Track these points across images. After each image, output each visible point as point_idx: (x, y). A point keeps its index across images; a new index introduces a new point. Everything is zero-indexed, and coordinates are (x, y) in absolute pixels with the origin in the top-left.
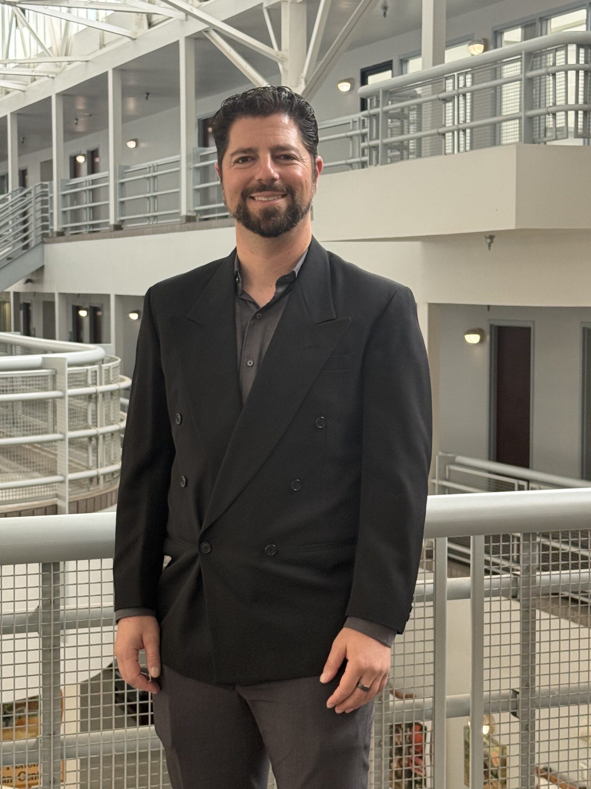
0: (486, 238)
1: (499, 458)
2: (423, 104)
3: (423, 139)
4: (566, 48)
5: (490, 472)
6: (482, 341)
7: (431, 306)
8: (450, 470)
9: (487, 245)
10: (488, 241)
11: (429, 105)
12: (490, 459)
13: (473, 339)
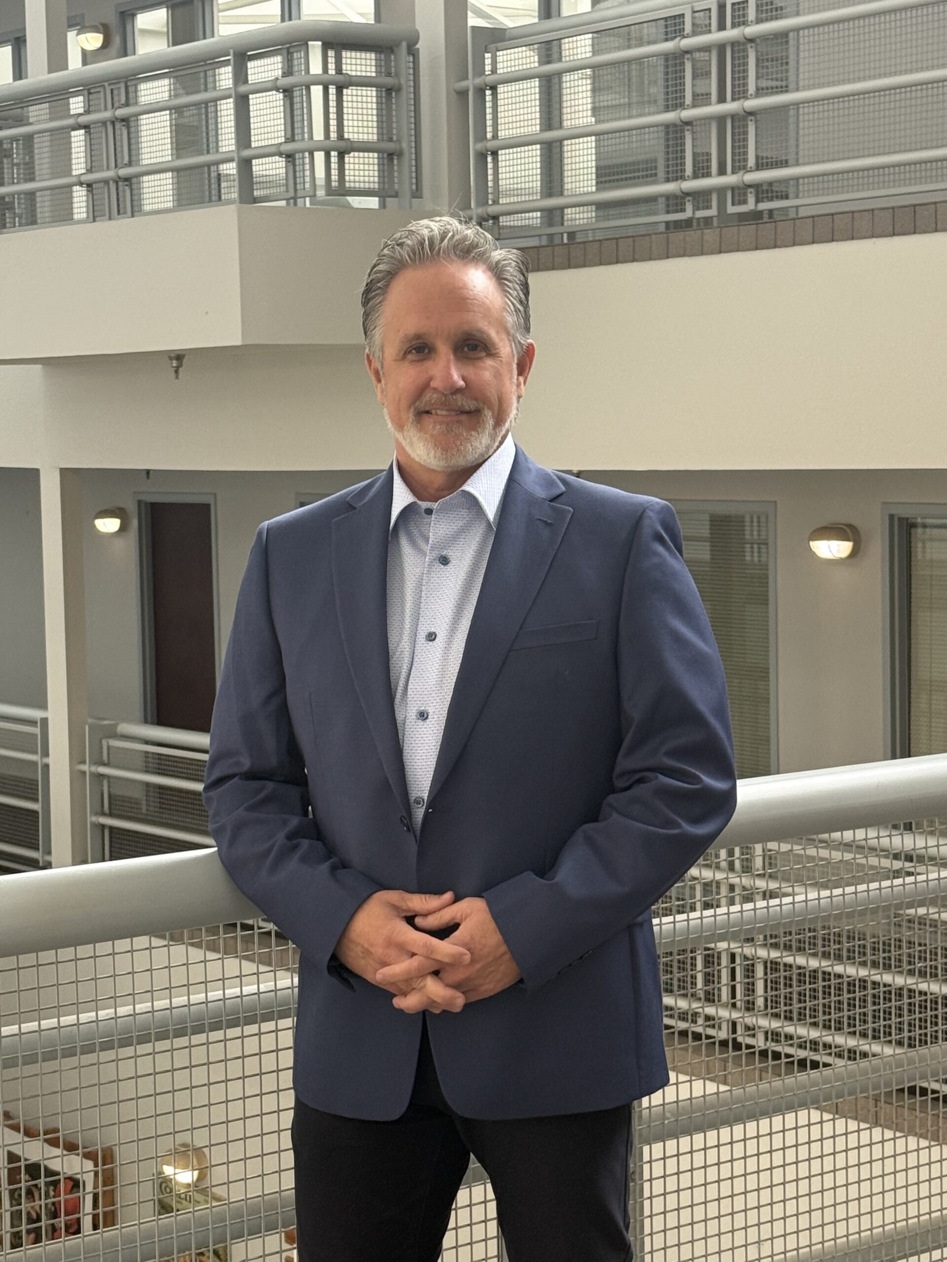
0: (171, 358)
1: (162, 719)
2: (36, 136)
3: (38, 194)
4: (304, 48)
5: (147, 742)
6: (123, 528)
7: (66, 474)
8: (109, 747)
9: (173, 369)
10: (175, 363)
11: (47, 137)
12: (146, 722)
13: (109, 525)
